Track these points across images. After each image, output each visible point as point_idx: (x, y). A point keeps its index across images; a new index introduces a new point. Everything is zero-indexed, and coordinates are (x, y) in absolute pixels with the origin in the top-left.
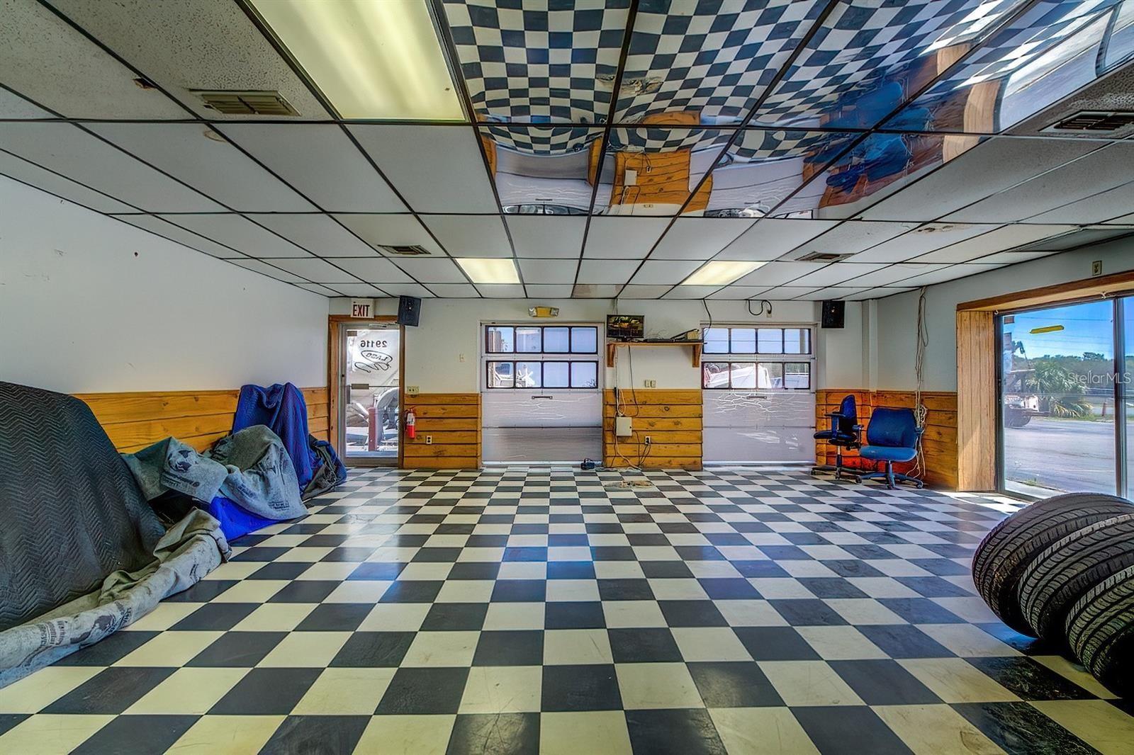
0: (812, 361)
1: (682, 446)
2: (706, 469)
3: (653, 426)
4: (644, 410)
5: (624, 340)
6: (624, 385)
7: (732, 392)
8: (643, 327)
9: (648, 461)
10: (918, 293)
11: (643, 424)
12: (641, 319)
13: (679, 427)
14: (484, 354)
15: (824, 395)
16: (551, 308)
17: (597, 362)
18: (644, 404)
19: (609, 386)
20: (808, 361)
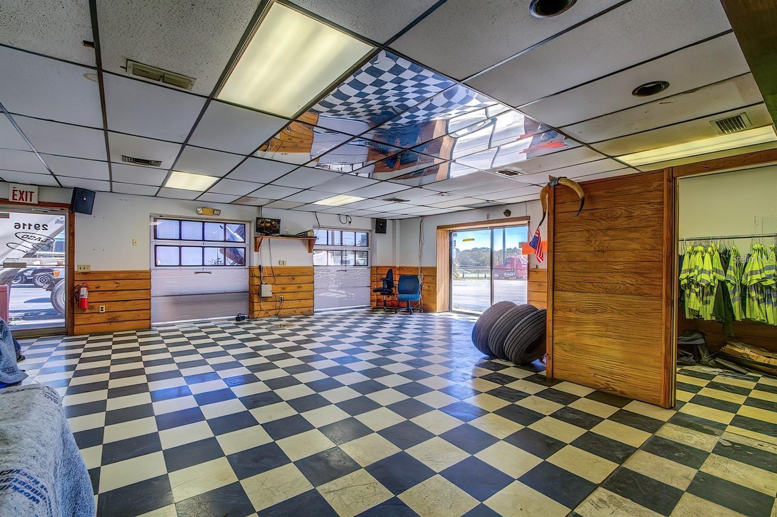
0: (369, 251)
1: (302, 301)
2: (316, 314)
3: (284, 289)
4: (279, 280)
5: (267, 235)
6: (266, 264)
7: (329, 268)
8: (279, 227)
9: (282, 312)
10: (420, 219)
11: (278, 288)
12: (278, 221)
13: (301, 289)
14: (153, 240)
15: (376, 269)
16: (214, 210)
17: (245, 248)
18: (279, 275)
19: (255, 264)
20: (367, 250)
